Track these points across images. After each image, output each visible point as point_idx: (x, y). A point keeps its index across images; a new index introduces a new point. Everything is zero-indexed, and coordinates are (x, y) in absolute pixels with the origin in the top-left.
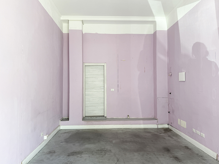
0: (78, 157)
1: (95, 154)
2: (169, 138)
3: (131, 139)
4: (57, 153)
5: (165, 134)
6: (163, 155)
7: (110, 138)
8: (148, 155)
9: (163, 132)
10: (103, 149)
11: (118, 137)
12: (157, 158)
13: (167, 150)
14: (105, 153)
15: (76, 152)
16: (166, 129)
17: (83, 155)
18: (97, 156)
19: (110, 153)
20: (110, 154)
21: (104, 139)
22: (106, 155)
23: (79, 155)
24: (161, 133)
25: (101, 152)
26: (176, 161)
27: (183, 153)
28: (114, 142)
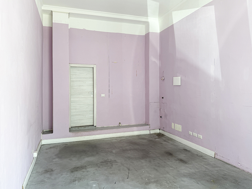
0: (84, 172)
1: (101, 166)
2: (165, 143)
3: (130, 147)
4: (55, 171)
5: (160, 139)
6: (169, 159)
7: (108, 149)
8: (154, 161)
9: (157, 137)
10: (106, 160)
11: (115, 147)
12: (165, 162)
13: (170, 154)
14: (111, 164)
15: (78, 168)
16: (159, 135)
17: (88, 170)
18: (105, 168)
19: (117, 163)
20: (117, 165)
21: (102, 150)
22: (114, 166)
23: (83, 170)
24: (155, 139)
25: (107, 164)
26: (183, 163)
27: (184, 155)
28: (114, 151)
